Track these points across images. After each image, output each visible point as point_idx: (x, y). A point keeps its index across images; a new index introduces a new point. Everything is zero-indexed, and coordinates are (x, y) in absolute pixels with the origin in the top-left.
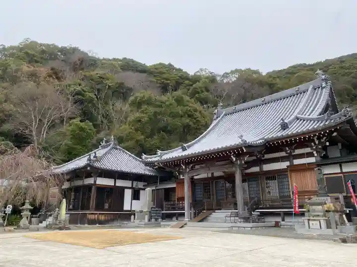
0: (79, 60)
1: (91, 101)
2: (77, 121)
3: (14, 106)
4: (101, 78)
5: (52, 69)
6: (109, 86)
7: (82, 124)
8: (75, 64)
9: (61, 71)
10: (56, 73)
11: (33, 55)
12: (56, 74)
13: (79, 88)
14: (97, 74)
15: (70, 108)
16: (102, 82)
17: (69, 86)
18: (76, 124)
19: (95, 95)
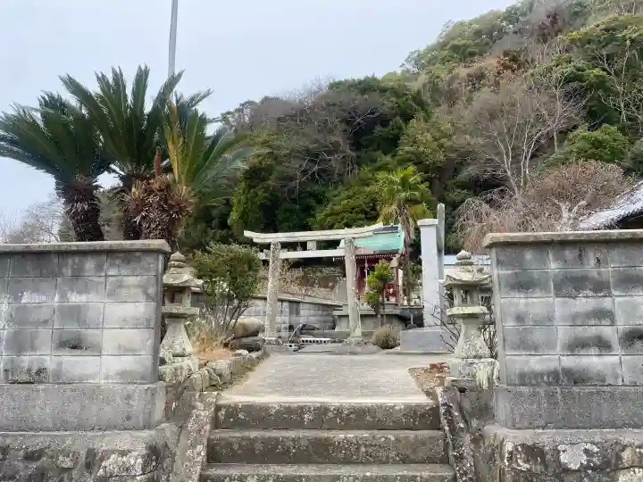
0: (548, 17)
1: (601, 84)
2: (582, 131)
3: (471, 134)
4: (607, 30)
5: (506, 54)
6: (632, 41)
7: (597, 134)
8: (542, 27)
9: (521, 51)
10: (514, 59)
11: (464, 45)
12: (515, 62)
13: (569, 69)
14: (598, 26)
15: (562, 111)
16: (613, 39)
17: (550, 70)
18: (584, 138)
19: (604, 70)
